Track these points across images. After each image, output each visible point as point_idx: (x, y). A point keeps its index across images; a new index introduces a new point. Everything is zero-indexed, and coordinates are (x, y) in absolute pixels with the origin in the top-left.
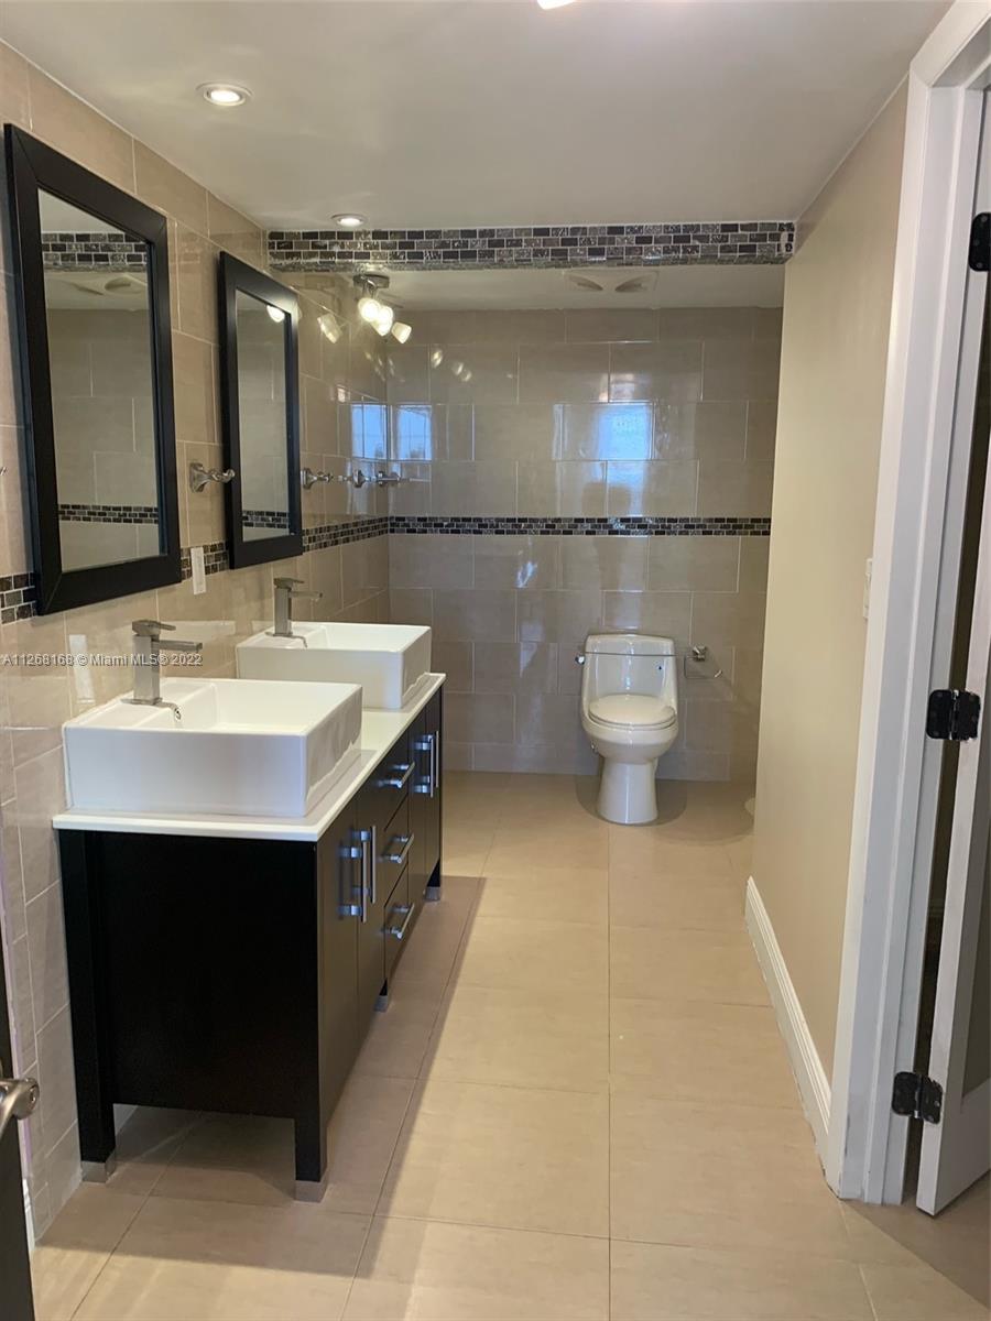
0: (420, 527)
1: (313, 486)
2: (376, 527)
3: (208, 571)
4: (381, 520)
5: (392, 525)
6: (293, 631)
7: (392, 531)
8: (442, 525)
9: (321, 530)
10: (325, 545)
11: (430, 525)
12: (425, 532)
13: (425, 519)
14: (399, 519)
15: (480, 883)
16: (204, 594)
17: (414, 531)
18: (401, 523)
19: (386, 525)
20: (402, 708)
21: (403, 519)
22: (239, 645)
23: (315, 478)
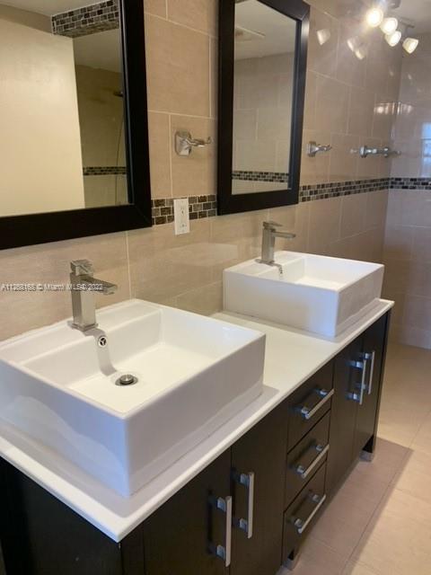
0: (412, 184)
1: (316, 154)
2: (377, 185)
3: (192, 216)
4: (383, 180)
5: (392, 183)
6: (275, 259)
7: (392, 187)
8: (427, 184)
9: (323, 186)
10: (327, 196)
11: (418, 184)
12: (414, 188)
13: (415, 180)
14: (397, 179)
15: (406, 453)
16: (187, 234)
17: (406, 188)
18: (398, 182)
19: (387, 183)
20: (336, 336)
21: (400, 179)
22: (226, 270)
23: (317, 149)
